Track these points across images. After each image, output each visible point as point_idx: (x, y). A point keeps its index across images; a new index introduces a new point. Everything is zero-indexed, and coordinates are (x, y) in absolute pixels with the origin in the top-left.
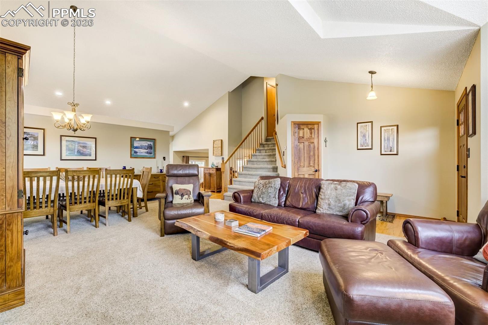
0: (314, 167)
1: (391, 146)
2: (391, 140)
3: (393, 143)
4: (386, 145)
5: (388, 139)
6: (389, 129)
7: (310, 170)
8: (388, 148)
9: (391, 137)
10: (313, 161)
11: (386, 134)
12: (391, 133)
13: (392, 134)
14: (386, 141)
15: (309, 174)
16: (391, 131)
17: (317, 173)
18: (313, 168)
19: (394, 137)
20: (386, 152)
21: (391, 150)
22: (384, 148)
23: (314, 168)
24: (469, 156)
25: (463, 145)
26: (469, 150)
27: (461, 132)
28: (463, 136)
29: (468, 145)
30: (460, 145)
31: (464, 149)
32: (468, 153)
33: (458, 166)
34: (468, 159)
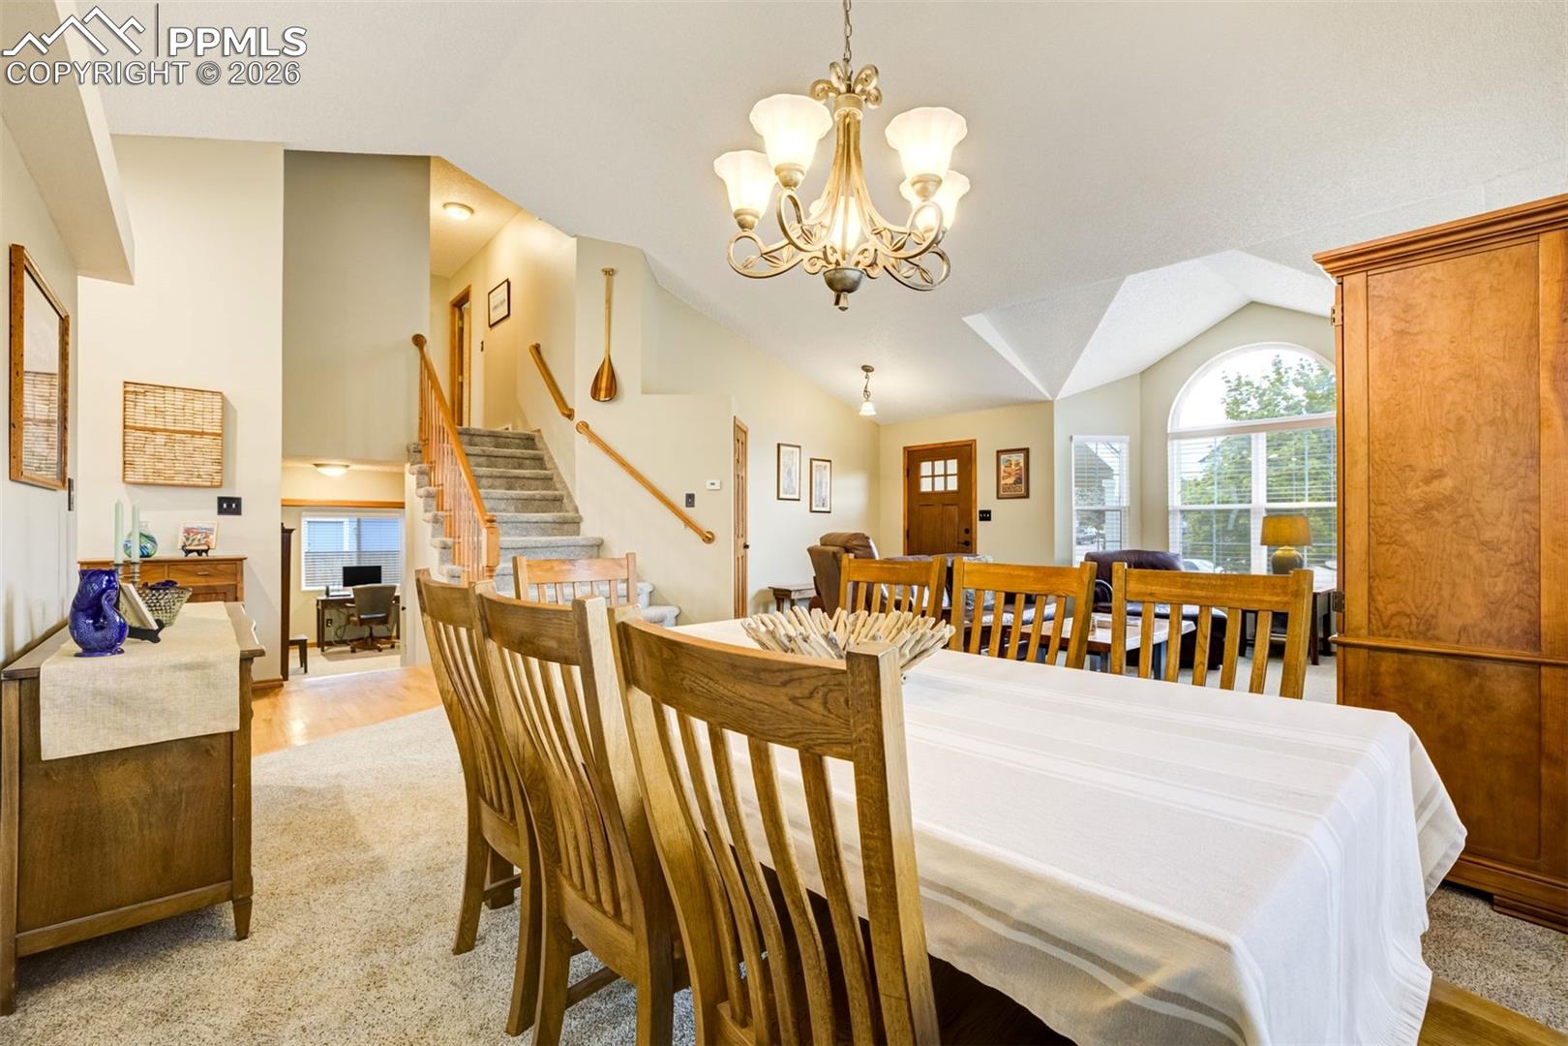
0: (743, 536)
1: (824, 497)
2: (824, 486)
3: (826, 491)
4: (818, 494)
5: (821, 484)
6: (822, 466)
7: (742, 544)
8: (820, 502)
9: (824, 481)
11: (818, 474)
12: (823, 472)
13: (825, 476)
14: (818, 488)
16: (824, 469)
18: (743, 540)
19: (827, 482)
20: (817, 506)
21: (823, 504)
22: (815, 503)
24: (989, 519)
25: (944, 505)
26: (989, 512)
27: (926, 486)
28: (946, 493)
29: (981, 506)
30: (917, 503)
31: (954, 510)
32: (986, 516)
33: (908, 531)
34: (979, 522)
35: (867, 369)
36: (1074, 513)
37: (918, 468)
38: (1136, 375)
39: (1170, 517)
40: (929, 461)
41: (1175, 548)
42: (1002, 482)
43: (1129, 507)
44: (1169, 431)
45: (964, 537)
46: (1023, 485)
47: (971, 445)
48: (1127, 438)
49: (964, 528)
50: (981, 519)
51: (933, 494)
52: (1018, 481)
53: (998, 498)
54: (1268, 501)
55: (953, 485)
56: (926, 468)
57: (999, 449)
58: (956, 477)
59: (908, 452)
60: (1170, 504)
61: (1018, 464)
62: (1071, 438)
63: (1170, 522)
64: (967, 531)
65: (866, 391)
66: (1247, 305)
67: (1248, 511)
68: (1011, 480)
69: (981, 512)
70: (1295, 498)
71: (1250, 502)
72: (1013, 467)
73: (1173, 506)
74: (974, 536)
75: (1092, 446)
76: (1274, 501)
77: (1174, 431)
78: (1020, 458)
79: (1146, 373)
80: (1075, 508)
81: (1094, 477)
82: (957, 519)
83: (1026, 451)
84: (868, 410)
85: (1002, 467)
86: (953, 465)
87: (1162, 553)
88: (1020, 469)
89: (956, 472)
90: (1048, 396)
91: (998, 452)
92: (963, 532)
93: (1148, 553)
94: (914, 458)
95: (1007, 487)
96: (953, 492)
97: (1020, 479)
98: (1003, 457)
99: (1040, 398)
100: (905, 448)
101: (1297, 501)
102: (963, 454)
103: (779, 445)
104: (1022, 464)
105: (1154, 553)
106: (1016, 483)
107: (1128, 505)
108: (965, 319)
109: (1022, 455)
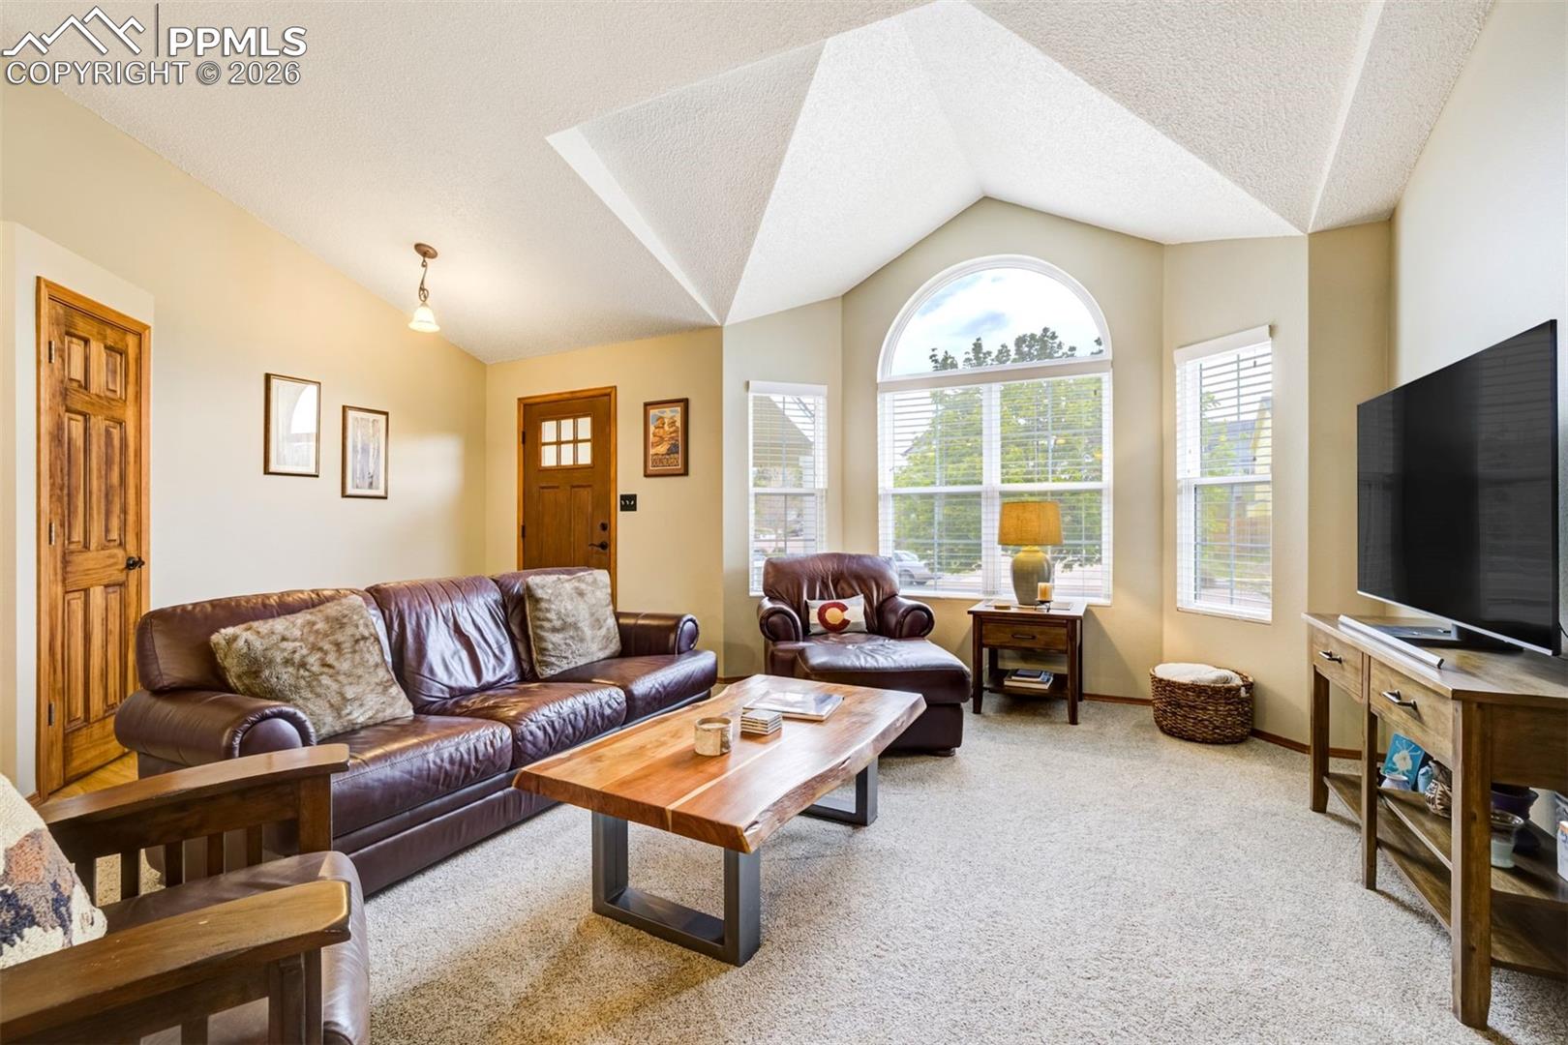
0: (122, 545)
1: (371, 472)
2: (371, 454)
3: (377, 464)
4: (358, 467)
5: (365, 450)
6: (368, 420)
7: (112, 561)
8: (363, 477)
9: (372, 446)
10: (119, 517)
11: (359, 434)
12: (371, 431)
13: (373, 436)
14: (359, 457)
15: (106, 582)
16: (373, 426)
17: (134, 573)
18: (120, 553)
19: (379, 447)
20: (357, 487)
21: (371, 484)
22: (353, 479)
23: (125, 549)
24: (633, 508)
25: (573, 487)
26: (633, 497)
27: (548, 458)
28: (575, 469)
29: (623, 488)
30: (536, 481)
31: (585, 495)
32: (629, 503)
33: (524, 527)
34: (620, 514)
35: (425, 251)
36: (752, 499)
37: (538, 430)
38: (838, 298)
39: (880, 504)
40: (552, 419)
41: (886, 550)
42: (652, 451)
43: (827, 491)
44: (878, 381)
45: (599, 537)
46: (680, 457)
47: (609, 395)
48: (824, 389)
49: (602, 521)
50: (623, 508)
51: (559, 470)
52: (672, 450)
53: (646, 475)
54: (1003, 482)
55: (585, 456)
56: (549, 430)
57: (648, 400)
58: (589, 444)
59: (525, 405)
60: (880, 485)
61: (673, 423)
62: (748, 383)
63: (880, 512)
64: (604, 527)
65: (422, 289)
66: (980, 201)
67: (978, 495)
68: (662, 449)
69: (623, 497)
70: (1036, 476)
71: (981, 483)
72: (666, 427)
73: (884, 488)
74: (613, 534)
75: (776, 398)
76: (1009, 481)
77: (883, 381)
78: (674, 413)
79: (851, 296)
80: (752, 490)
81: (781, 446)
82: (590, 509)
83: (685, 403)
84: (424, 321)
85: (652, 429)
86: (585, 425)
87: (869, 557)
88: (676, 431)
89: (589, 437)
90: (715, 319)
91: (646, 405)
92: (598, 527)
93: (851, 557)
94: (534, 413)
95: (659, 459)
96: (584, 467)
97: (675, 446)
98: (653, 412)
99: (704, 321)
100: (519, 399)
101: (1039, 480)
102: (598, 407)
103: (268, 377)
104: (678, 424)
105: (860, 557)
106: (670, 452)
107: (826, 487)
108: (548, 139)
109: (679, 409)
